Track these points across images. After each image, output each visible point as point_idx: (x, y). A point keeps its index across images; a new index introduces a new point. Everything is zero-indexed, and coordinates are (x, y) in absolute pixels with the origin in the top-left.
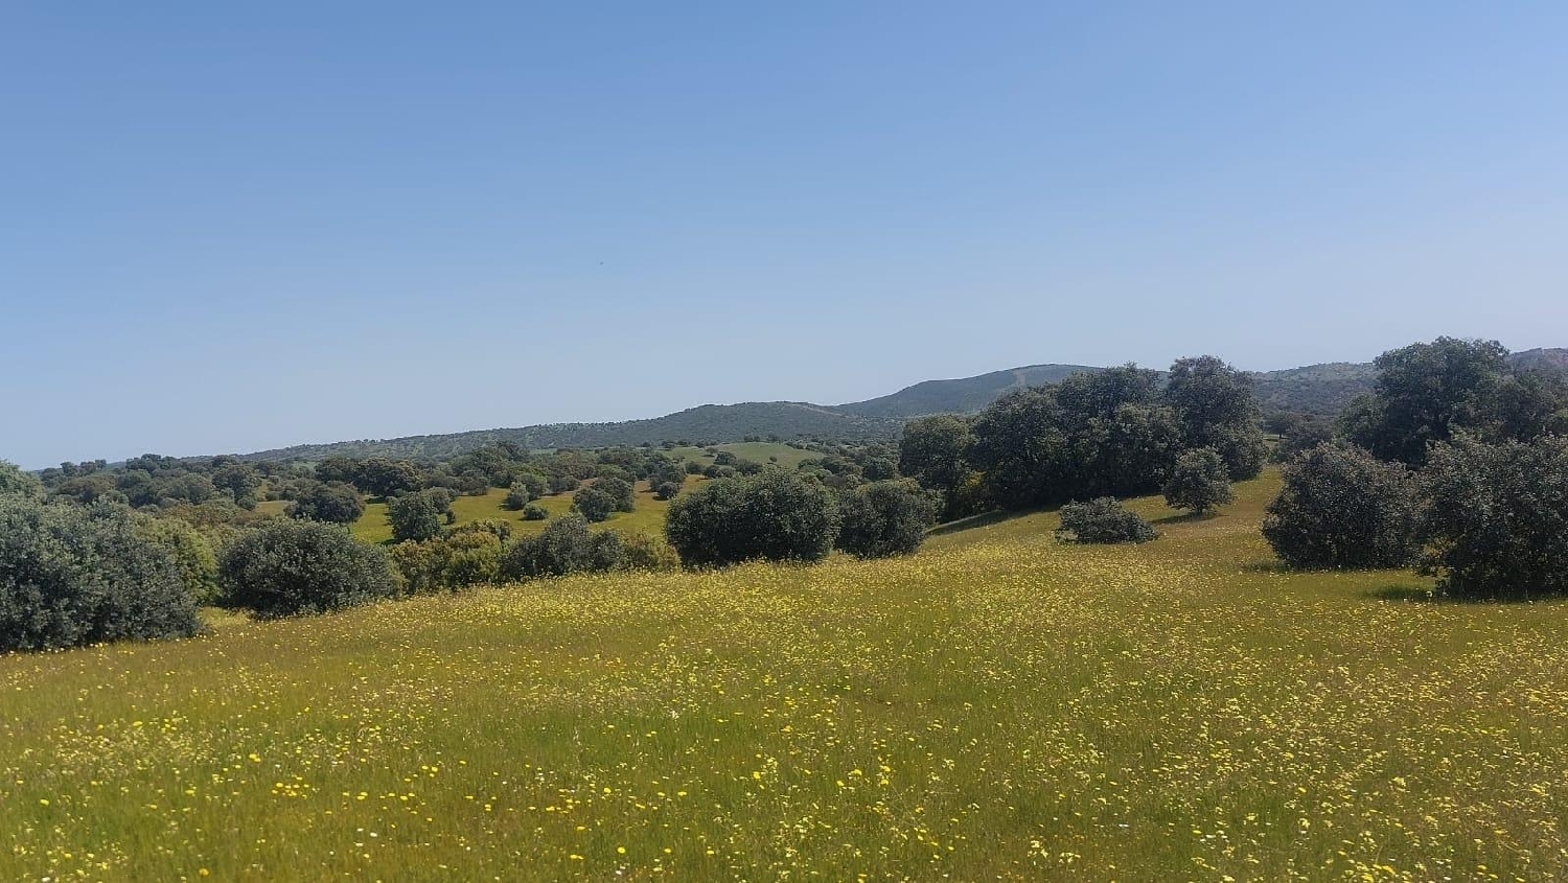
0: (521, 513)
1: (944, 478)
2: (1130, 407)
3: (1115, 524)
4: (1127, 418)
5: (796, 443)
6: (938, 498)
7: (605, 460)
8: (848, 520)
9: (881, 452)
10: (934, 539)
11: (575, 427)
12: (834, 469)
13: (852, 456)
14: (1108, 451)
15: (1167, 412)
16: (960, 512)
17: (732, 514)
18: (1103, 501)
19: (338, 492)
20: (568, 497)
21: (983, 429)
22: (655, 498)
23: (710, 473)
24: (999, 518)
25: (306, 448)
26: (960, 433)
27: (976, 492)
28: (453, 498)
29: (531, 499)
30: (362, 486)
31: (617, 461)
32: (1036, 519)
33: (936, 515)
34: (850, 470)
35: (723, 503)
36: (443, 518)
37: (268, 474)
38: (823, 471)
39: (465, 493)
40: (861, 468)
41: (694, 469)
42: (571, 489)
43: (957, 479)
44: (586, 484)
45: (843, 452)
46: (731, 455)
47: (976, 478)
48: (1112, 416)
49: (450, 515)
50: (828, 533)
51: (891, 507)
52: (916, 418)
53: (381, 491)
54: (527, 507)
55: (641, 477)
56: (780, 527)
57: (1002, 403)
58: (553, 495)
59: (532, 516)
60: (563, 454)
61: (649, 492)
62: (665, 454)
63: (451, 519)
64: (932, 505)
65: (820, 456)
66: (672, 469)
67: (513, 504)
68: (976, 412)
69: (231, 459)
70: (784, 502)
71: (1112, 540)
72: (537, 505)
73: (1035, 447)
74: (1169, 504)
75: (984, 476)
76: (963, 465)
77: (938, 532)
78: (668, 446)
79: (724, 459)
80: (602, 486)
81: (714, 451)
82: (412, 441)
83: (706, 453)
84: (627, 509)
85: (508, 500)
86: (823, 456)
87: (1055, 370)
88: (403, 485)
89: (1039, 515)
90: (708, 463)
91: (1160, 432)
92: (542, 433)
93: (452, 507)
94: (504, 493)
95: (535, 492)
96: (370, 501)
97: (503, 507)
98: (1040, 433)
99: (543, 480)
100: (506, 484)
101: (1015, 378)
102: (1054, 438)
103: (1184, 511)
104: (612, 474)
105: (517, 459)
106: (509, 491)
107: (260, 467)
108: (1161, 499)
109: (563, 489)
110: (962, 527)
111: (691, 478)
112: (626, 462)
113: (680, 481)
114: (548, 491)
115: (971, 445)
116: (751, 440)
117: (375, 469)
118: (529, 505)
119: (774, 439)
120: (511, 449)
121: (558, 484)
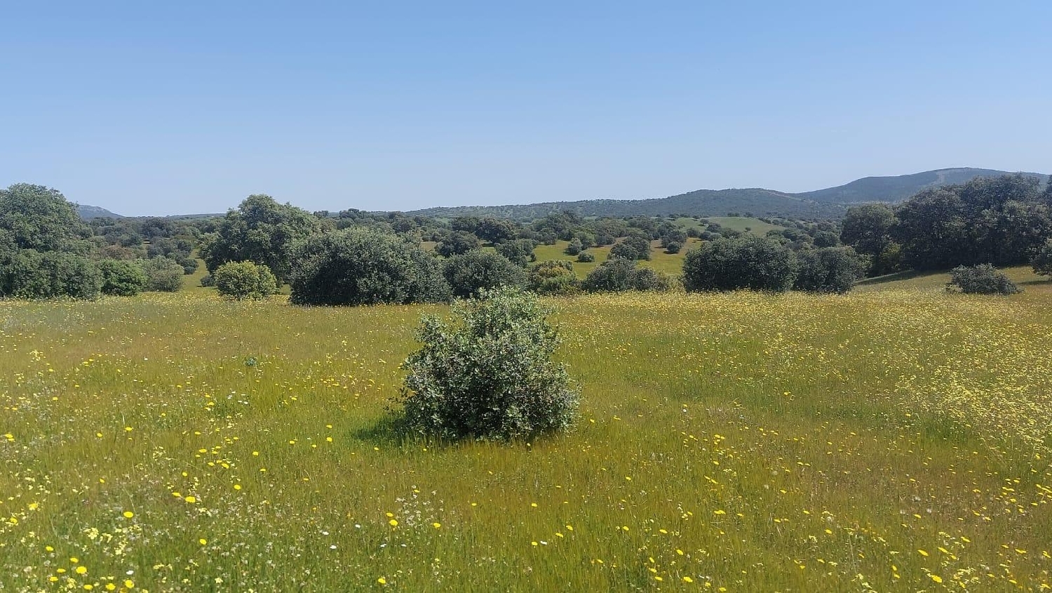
0: (576, 258)
1: (872, 247)
2: (1015, 204)
3: (988, 281)
4: (1012, 211)
5: (765, 218)
6: (867, 261)
7: (632, 225)
8: (803, 271)
9: (829, 228)
10: (862, 287)
12: (794, 239)
13: (806, 229)
14: (995, 234)
15: (1042, 208)
16: (882, 270)
17: (727, 262)
18: (982, 267)
19: (466, 237)
20: (607, 249)
21: (903, 214)
22: (665, 252)
23: (703, 237)
24: (910, 276)
25: (442, 209)
26: (887, 216)
27: (895, 258)
28: (535, 245)
29: (583, 249)
30: (480, 234)
31: (640, 226)
32: (936, 277)
33: (865, 272)
34: (804, 239)
35: (722, 254)
36: (529, 258)
37: (421, 225)
38: (783, 239)
39: (542, 243)
40: (813, 238)
41: (692, 234)
42: (609, 242)
43: (882, 248)
44: (619, 241)
45: (800, 227)
46: (717, 226)
47: (895, 248)
48: (1000, 209)
49: (533, 256)
50: (789, 277)
51: (833, 265)
52: (857, 204)
53: (491, 239)
54: (580, 253)
55: (656, 238)
56: (758, 271)
57: (921, 196)
58: (597, 247)
59: (583, 259)
60: (604, 220)
61: (660, 248)
62: (672, 223)
63: (533, 260)
64: (863, 265)
65: (782, 229)
66: (678, 233)
67: (572, 252)
68: (901, 201)
69: (400, 214)
70: (761, 255)
71: (986, 292)
72: (588, 252)
73: (942, 229)
74: (1035, 272)
75: (902, 247)
76: (888, 239)
77: (865, 283)
78: (673, 217)
79: (713, 228)
80: (629, 242)
81: (706, 222)
82: (506, 208)
83: (700, 223)
84: (647, 259)
85: (569, 249)
86: (785, 228)
87: (968, 171)
88: (505, 236)
89: (940, 275)
90: (702, 230)
91: (1036, 222)
92: (587, 205)
93: (533, 252)
94: (566, 244)
95: (586, 244)
96: (484, 245)
97: (566, 253)
98: (946, 219)
99: (591, 237)
100: (569, 237)
101: (937, 177)
102: (957, 223)
103: (1046, 277)
104: (636, 235)
105: (576, 222)
106: (569, 243)
107: (416, 220)
108: (1030, 269)
109: (604, 243)
110: (882, 280)
111: (690, 240)
112: (645, 227)
113: (682, 242)
114: (595, 244)
115: (895, 225)
116: (733, 215)
117: (489, 225)
118: (582, 252)
119: (749, 215)
120: (571, 215)
121: (601, 240)
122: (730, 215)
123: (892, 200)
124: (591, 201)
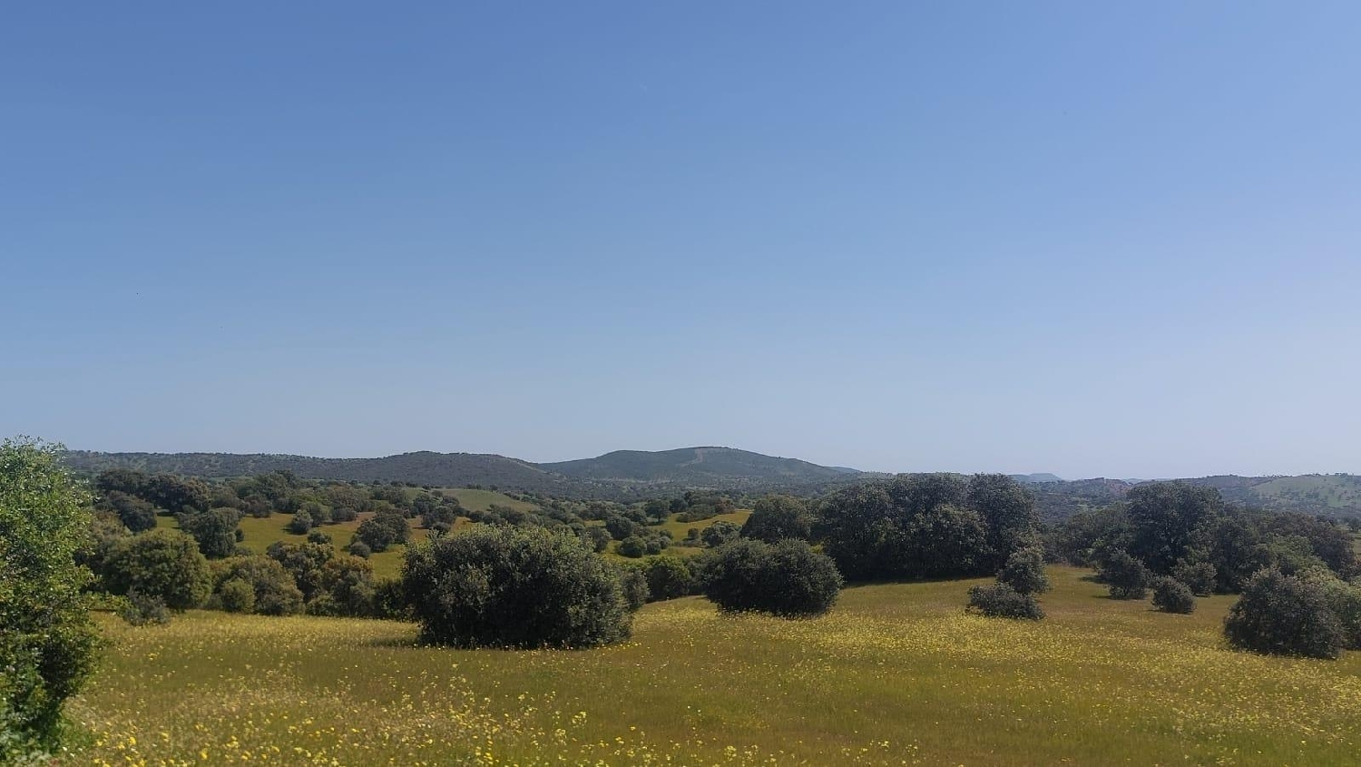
2: (949, 509)
5: (514, 494)
7: (378, 496)
11: (296, 459)
15: (975, 515)
19: (135, 503)
20: (348, 527)
26: (801, 512)
28: (240, 517)
29: (314, 525)
30: (153, 498)
31: (388, 498)
36: (232, 535)
39: (250, 515)
42: (351, 519)
44: (363, 516)
46: (454, 499)
48: (934, 514)
49: (238, 533)
53: (169, 506)
54: (310, 532)
55: (413, 514)
57: (849, 493)
58: (334, 524)
60: (333, 486)
63: (240, 538)
67: (297, 528)
72: (322, 531)
80: (383, 520)
81: (440, 494)
83: (432, 496)
85: (292, 525)
93: (240, 526)
94: (288, 518)
95: (319, 520)
96: (160, 514)
97: (285, 530)
99: (325, 509)
100: (289, 508)
101: (696, 456)
102: (890, 526)
104: (388, 510)
106: (292, 516)
109: (342, 519)
112: (397, 500)
113: (449, 523)
114: (329, 520)
116: (474, 488)
117: (165, 485)
118: (312, 531)
119: (494, 488)
120: (289, 477)
121: (338, 514)
122: (469, 487)
123: (648, 479)
124: (269, 456)
